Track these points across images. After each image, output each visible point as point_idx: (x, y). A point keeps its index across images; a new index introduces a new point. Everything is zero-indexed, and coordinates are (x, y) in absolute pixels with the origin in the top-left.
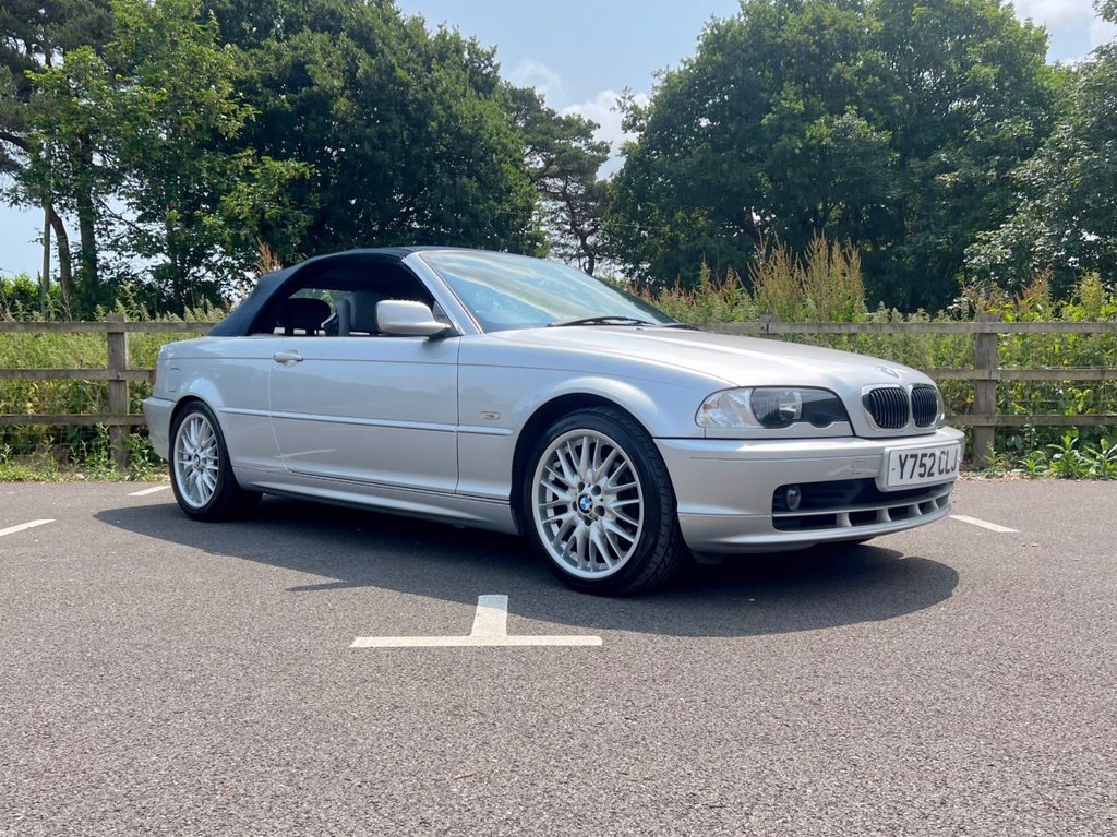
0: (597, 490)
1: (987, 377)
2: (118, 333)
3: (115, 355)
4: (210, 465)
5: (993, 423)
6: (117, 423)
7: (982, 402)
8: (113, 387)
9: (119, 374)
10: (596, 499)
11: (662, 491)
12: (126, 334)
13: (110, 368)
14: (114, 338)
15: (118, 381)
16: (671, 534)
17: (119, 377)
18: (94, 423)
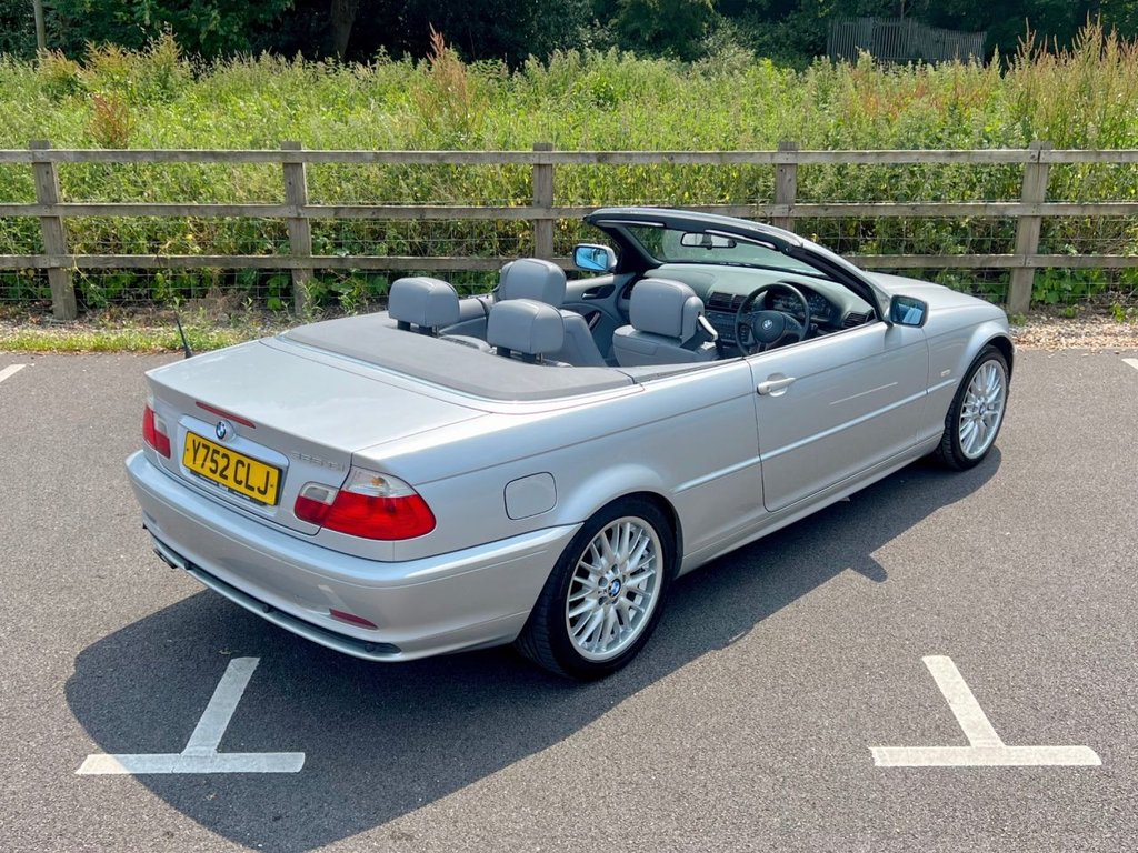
2: (295, 164)
3: (292, 188)
6: (300, 266)
8: (293, 224)
9: (300, 211)
12: (304, 165)
13: (288, 204)
14: (290, 169)
15: (298, 219)
17: (299, 214)
18: (273, 267)
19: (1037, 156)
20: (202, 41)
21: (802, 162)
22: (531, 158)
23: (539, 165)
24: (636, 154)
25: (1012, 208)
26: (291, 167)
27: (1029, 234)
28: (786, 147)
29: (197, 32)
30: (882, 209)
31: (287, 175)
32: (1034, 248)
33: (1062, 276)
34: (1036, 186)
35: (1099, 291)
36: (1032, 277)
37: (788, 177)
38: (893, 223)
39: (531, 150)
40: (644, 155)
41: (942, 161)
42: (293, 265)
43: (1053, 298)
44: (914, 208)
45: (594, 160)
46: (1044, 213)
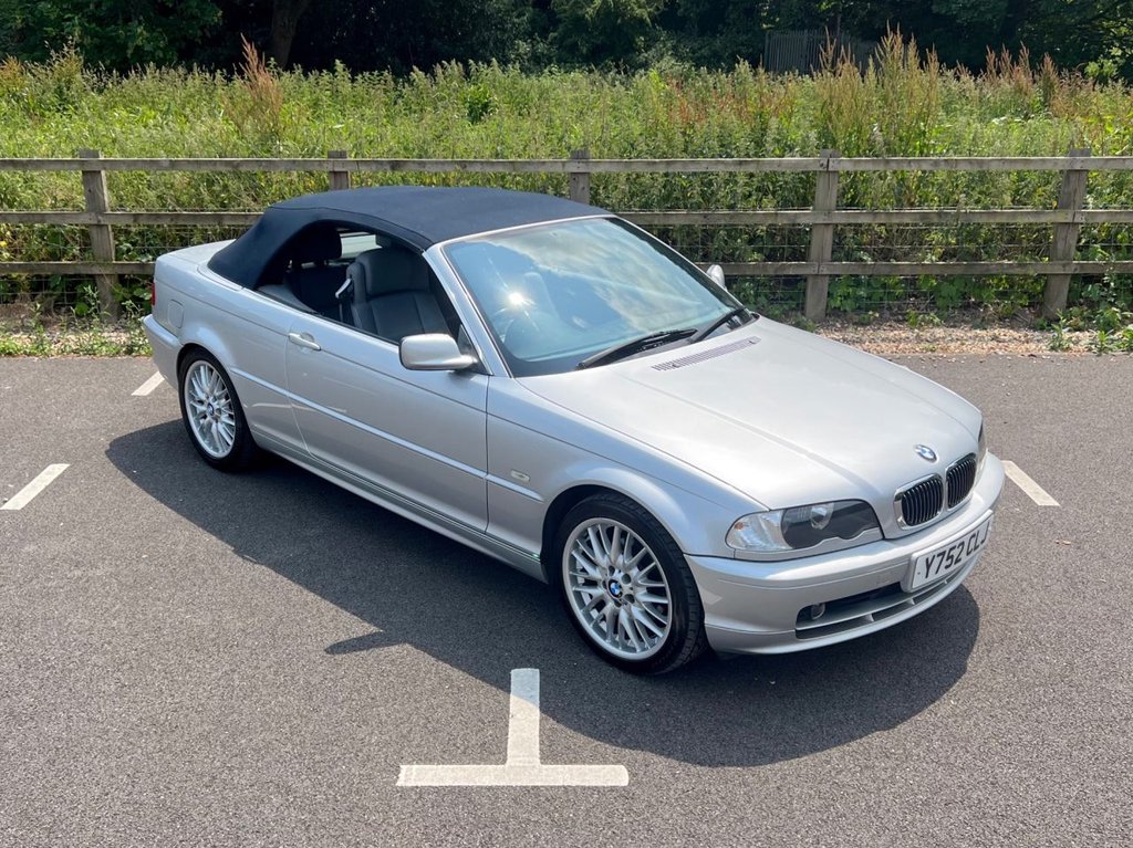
0: (627, 578)
1: (1069, 220)
2: (94, 172)
3: (93, 196)
4: (224, 418)
5: (1070, 271)
6: (103, 272)
7: (1060, 246)
8: (95, 231)
9: (100, 218)
10: (626, 588)
11: (690, 600)
12: (103, 173)
13: (88, 211)
15: (99, 226)
16: (697, 637)
17: (99, 221)
18: (77, 272)
19: (825, 163)
20: (129, 56)
21: (595, 171)
22: (325, 165)
23: (335, 173)
24: (429, 162)
25: (805, 216)
26: (90, 176)
27: (822, 242)
28: (580, 156)
29: (125, 47)
30: (674, 217)
31: (85, 182)
32: (828, 254)
33: (858, 284)
34: (826, 193)
35: (898, 298)
36: (827, 285)
37: (581, 186)
38: (689, 231)
39: (325, 158)
40: (436, 163)
41: (731, 169)
42: (96, 271)
43: (849, 305)
44: (705, 216)
45: (388, 167)
46: (834, 222)
